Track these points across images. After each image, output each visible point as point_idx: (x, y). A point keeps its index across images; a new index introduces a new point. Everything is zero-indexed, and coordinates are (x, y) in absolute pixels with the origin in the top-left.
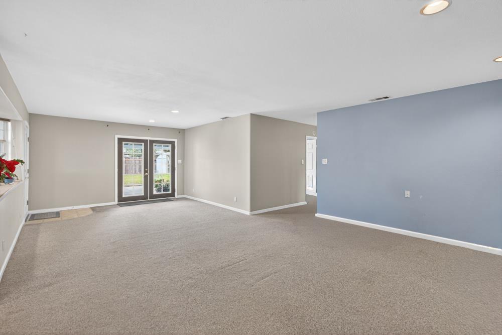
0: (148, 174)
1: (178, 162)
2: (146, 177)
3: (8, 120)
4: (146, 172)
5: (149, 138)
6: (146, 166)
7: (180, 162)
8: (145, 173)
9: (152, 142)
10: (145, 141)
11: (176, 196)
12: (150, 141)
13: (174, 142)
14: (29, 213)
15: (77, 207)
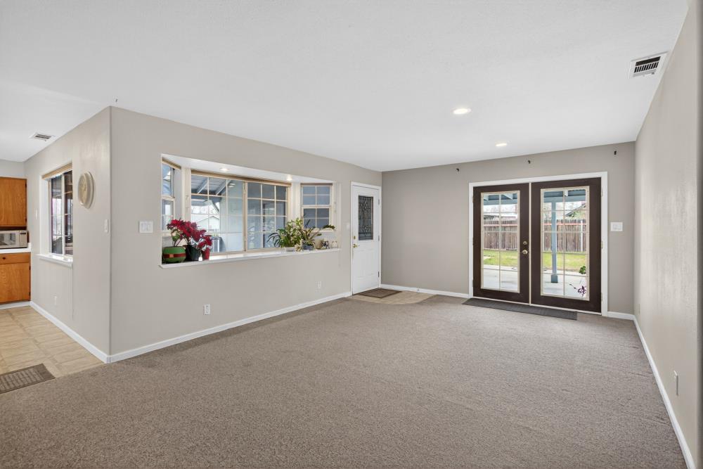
0: (529, 253)
1: (610, 228)
2: (523, 259)
4: (523, 247)
5: (530, 180)
6: (524, 236)
7: (616, 226)
8: (521, 250)
9: (538, 186)
10: (523, 187)
11: (605, 312)
12: (533, 184)
13: (599, 179)
14: (381, 286)
15: (422, 291)
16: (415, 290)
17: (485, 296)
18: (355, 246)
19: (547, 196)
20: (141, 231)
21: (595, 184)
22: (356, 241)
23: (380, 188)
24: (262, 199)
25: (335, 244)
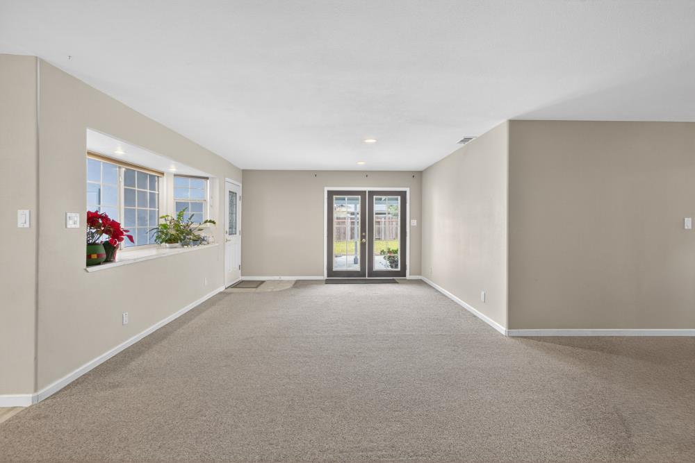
0: (366, 240)
1: (411, 223)
2: (363, 245)
3: (207, 178)
4: (363, 237)
5: (367, 189)
6: (363, 229)
7: (414, 222)
9: (372, 193)
10: (362, 193)
11: (408, 277)
12: (369, 192)
13: (405, 192)
14: (241, 278)
15: (283, 278)
16: (277, 278)
17: (335, 277)
18: (227, 240)
19: (376, 199)
20: (68, 227)
21: (403, 194)
22: (227, 236)
23: (241, 185)
24: (136, 189)
25: (211, 240)
